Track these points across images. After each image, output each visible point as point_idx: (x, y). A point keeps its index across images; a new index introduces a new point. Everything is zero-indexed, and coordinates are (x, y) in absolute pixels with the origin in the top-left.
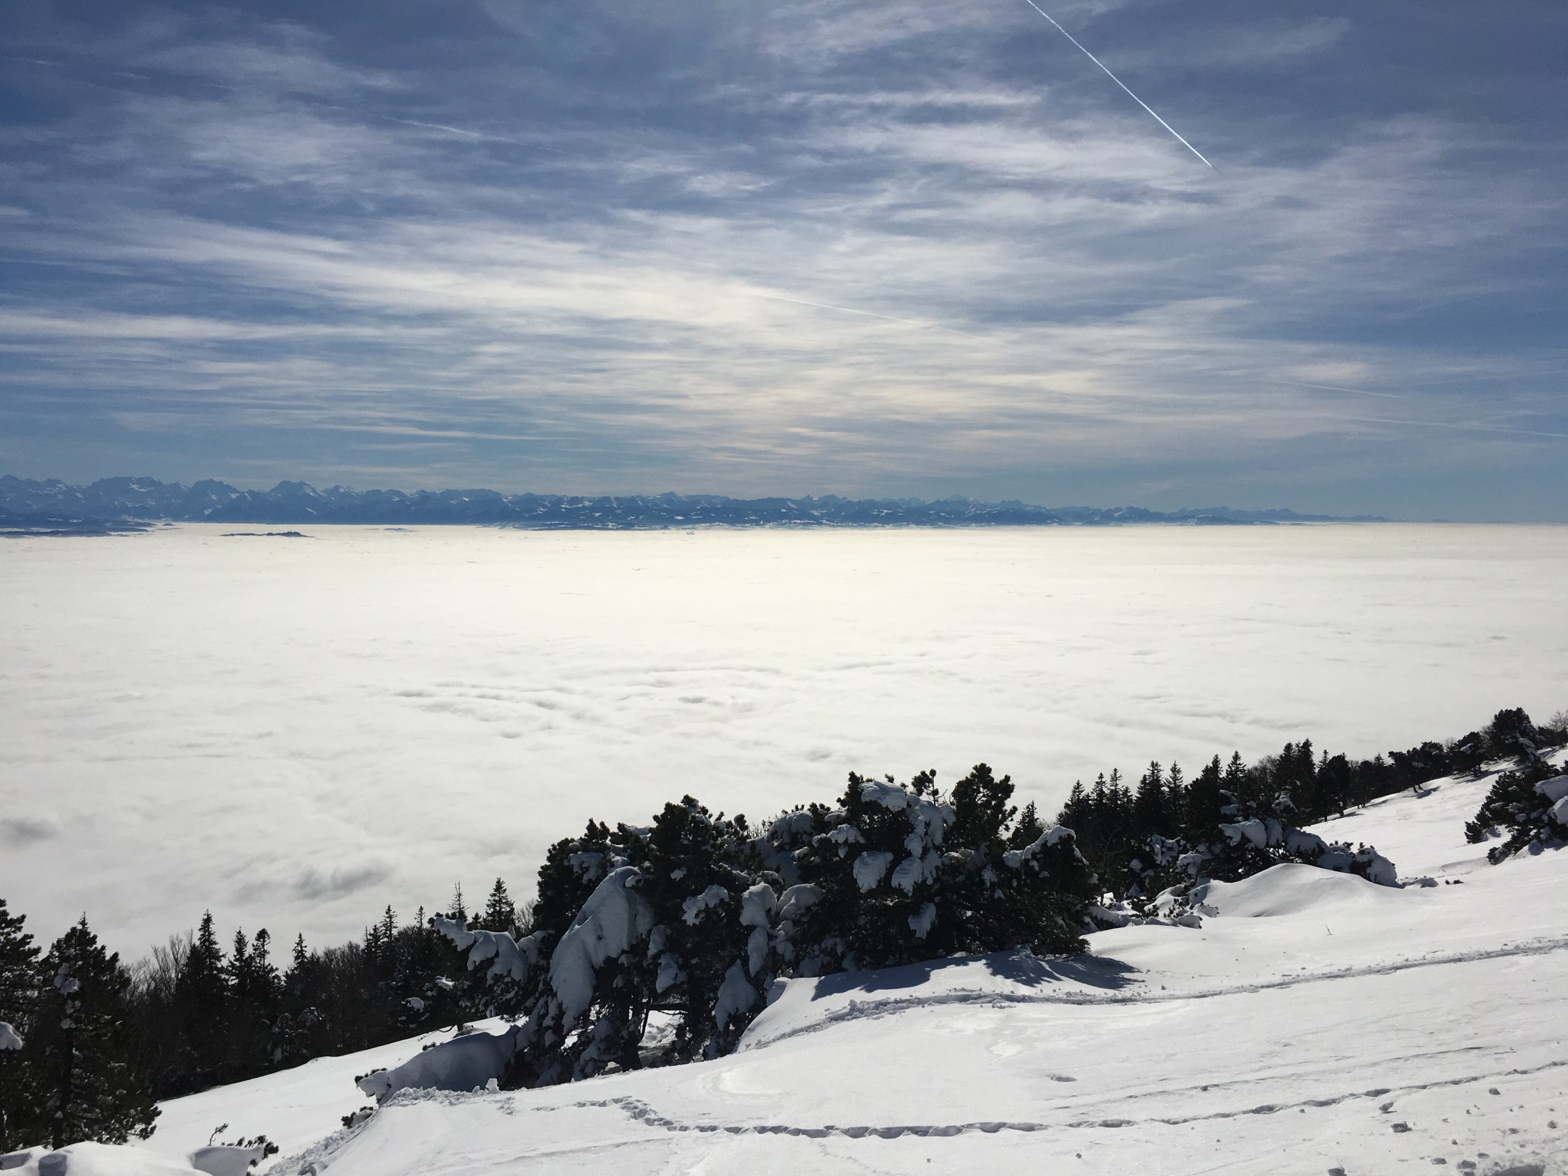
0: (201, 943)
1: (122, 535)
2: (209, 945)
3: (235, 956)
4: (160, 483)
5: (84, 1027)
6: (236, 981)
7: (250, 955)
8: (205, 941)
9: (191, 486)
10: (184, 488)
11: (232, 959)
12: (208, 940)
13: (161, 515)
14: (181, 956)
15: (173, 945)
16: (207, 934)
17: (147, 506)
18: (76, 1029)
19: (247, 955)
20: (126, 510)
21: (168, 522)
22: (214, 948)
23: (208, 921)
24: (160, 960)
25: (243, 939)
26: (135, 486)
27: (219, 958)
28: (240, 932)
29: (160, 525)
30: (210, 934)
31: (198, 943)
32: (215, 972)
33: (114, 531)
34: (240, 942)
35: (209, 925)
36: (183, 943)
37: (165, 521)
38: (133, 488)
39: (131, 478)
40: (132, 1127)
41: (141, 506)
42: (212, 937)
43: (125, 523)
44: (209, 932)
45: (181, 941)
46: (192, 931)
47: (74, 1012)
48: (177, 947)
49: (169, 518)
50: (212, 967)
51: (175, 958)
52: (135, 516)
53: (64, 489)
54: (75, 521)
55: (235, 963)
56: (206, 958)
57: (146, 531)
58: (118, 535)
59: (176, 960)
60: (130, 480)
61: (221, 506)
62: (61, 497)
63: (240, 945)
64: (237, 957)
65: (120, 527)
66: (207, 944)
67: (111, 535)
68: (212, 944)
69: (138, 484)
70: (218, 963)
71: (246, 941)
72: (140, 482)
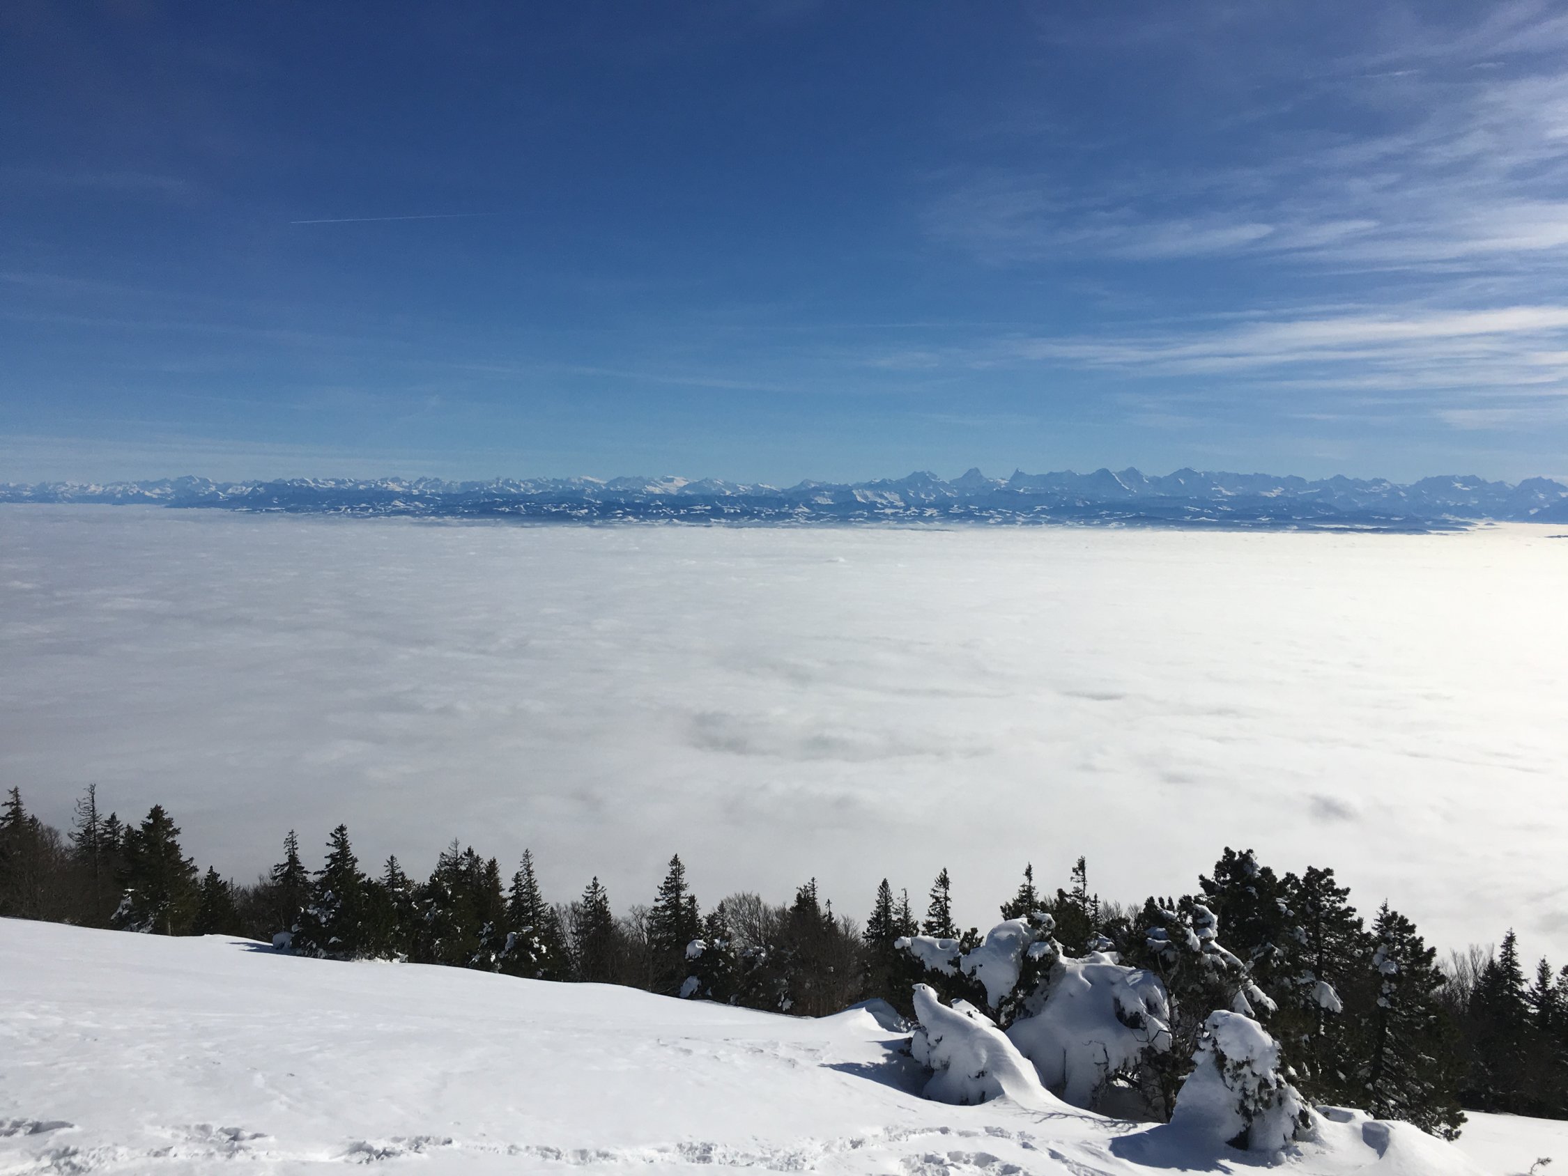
0: (1502, 961)
1: (1442, 534)
2: (1511, 965)
3: (1537, 984)
4: (1484, 482)
5: (1397, 1010)
6: (1537, 1011)
7: (1554, 988)
8: (1506, 960)
9: (1517, 484)
10: (1510, 486)
11: (1534, 987)
12: (1510, 960)
13: (1483, 514)
14: (1481, 968)
15: (1473, 954)
16: (1509, 952)
17: (1469, 505)
18: (1391, 1010)
19: (1550, 987)
20: (1449, 510)
21: (1490, 522)
22: (1516, 970)
23: (1510, 940)
24: (1459, 966)
25: (1547, 969)
26: (1458, 485)
27: (1520, 981)
28: (1544, 961)
29: (1481, 524)
30: (1512, 954)
31: (1497, 960)
32: (1515, 995)
33: (1434, 530)
34: (1544, 971)
35: (1512, 945)
36: (1483, 955)
37: (1487, 520)
38: (1457, 487)
39: (1454, 476)
40: (1437, 1124)
41: (1463, 505)
42: (1514, 958)
43: (1446, 521)
44: (1512, 951)
45: (1481, 952)
46: (1493, 945)
47: (1390, 993)
48: (1477, 958)
49: (1491, 518)
50: (1512, 988)
51: (1473, 968)
52: (1457, 515)
53: (1389, 487)
54: (1397, 519)
55: (1537, 991)
56: (1507, 977)
57: (1466, 530)
58: (1437, 534)
59: (1475, 971)
60: (1453, 478)
61: (1548, 506)
62: (1385, 495)
63: (1543, 974)
64: (1540, 986)
65: (1437, 526)
66: (1509, 963)
67: (1430, 533)
68: (1513, 965)
69: (1461, 483)
70: (1519, 986)
71: (1551, 972)
72: (1466, 481)
